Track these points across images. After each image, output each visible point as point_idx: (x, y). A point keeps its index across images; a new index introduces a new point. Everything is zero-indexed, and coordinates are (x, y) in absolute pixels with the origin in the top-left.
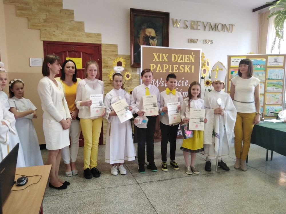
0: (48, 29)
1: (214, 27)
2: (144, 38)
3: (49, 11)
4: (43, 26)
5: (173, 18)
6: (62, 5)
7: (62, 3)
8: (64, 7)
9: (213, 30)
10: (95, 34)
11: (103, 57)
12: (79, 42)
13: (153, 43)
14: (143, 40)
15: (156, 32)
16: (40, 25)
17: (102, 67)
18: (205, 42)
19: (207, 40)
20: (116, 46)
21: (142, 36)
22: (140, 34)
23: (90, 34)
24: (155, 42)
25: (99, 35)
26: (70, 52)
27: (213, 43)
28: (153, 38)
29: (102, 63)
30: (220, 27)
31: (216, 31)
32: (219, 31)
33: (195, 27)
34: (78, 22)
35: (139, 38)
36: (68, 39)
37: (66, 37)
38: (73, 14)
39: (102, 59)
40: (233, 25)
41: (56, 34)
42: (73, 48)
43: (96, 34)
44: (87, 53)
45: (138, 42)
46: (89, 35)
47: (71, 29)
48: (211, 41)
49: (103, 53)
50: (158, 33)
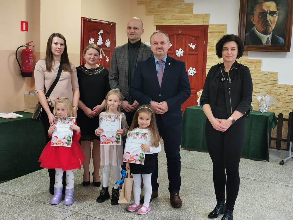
0: (160, 13)
2: (260, 15)
4: (157, 11)
10: (203, 14)
11: (209, 40)
12: (186, 25)
13: (272, 20)
14: (259, 17)
15: (277, 5)
16: (154, 10)
17: (208, 50)
21: (257, 11)
22: (255, 10)
23: (198, 15)
24: (275, 18)
25: (207, 15)
26: (178, 35)
28: (272, 13)
29: (208, 46)
34: (188, 4)
35: (253, 14)
36: (177, 22)
37: (175, 21)
39: (208, 42)
41: (167, 19)
42: (180, 32)
44: (194, 35)
45: (252, 20)
46: (197, 17)
49: (209, 35)
50: (279, 6)
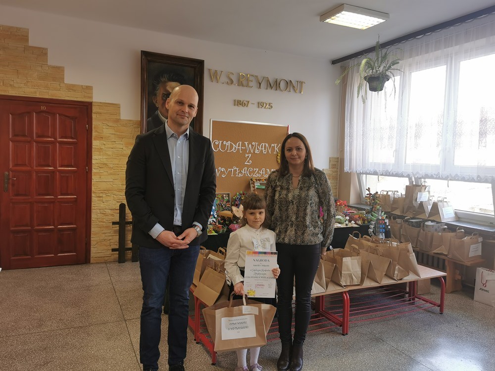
0: (1, 75)
1: (275, 85)
2: (164, 96)
5: (210, 68)
6: (27, 40)
7: (27, 36)
8: (32, 42)
9: (272, 88)
11: (94, 123)
12: (54, 98)
14: (162, 99)
17: (93, 138)
18: (260, 105)
19: (263, 103)
20: (117, 106)
21: (160, 92)
23: (74, 86)
25: (89, 88)
27: (272, 107)
29: (93, 132)
30: (282, 85)
31: (276, 90)
32: (281, 90)
33: (245, 83)
34: (54, 67)
35: (155, 95)
36: (35, 92)
37: (32, 90)
38: (46, 54)
39: (93, 126)
40: (302, 83)
41: (16, 85)
42: (43, 108)
43: (83, 87)
44: (68, 115)
45: (154, 102)
46: (71, 88)
47: (41, 78)
48: (269, 105)
49: (94, 116)
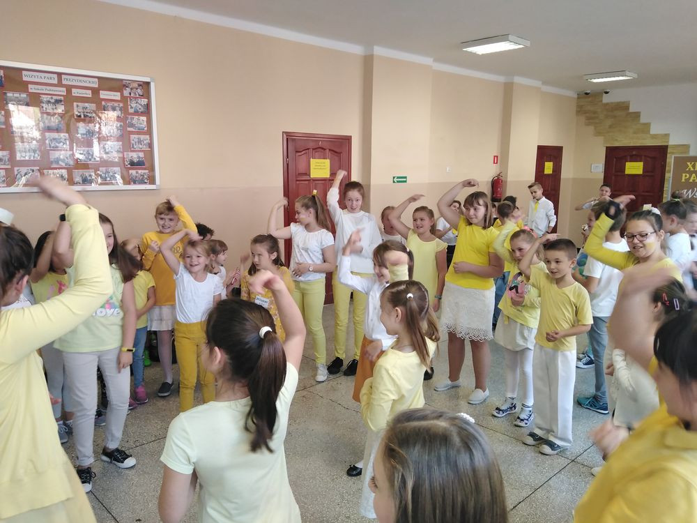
0: (611, 134)
3: (615, 117)
4: (608, 132)
6: (629, 109)
7: (629, 106)
8: (631, 110)
10: (661, 134)
11: (668, 160)
12: (642, 145)
16: (605, 131)
17: (666, 171)
20: (687, 146)
23: (656, 135)
25: (667, 136)
26: (631, 156)
29: (666, 167)
34: (644, 124)
36: (631, 143)
37: (629, 141)
38: (639, 116)
39: (667, 162)
41: (619, 139)
42: (634, 153)
43: (663, 135)
44: (650, 156)
46: (655, 137)
47: (635, 133)
49: (668, 155)
